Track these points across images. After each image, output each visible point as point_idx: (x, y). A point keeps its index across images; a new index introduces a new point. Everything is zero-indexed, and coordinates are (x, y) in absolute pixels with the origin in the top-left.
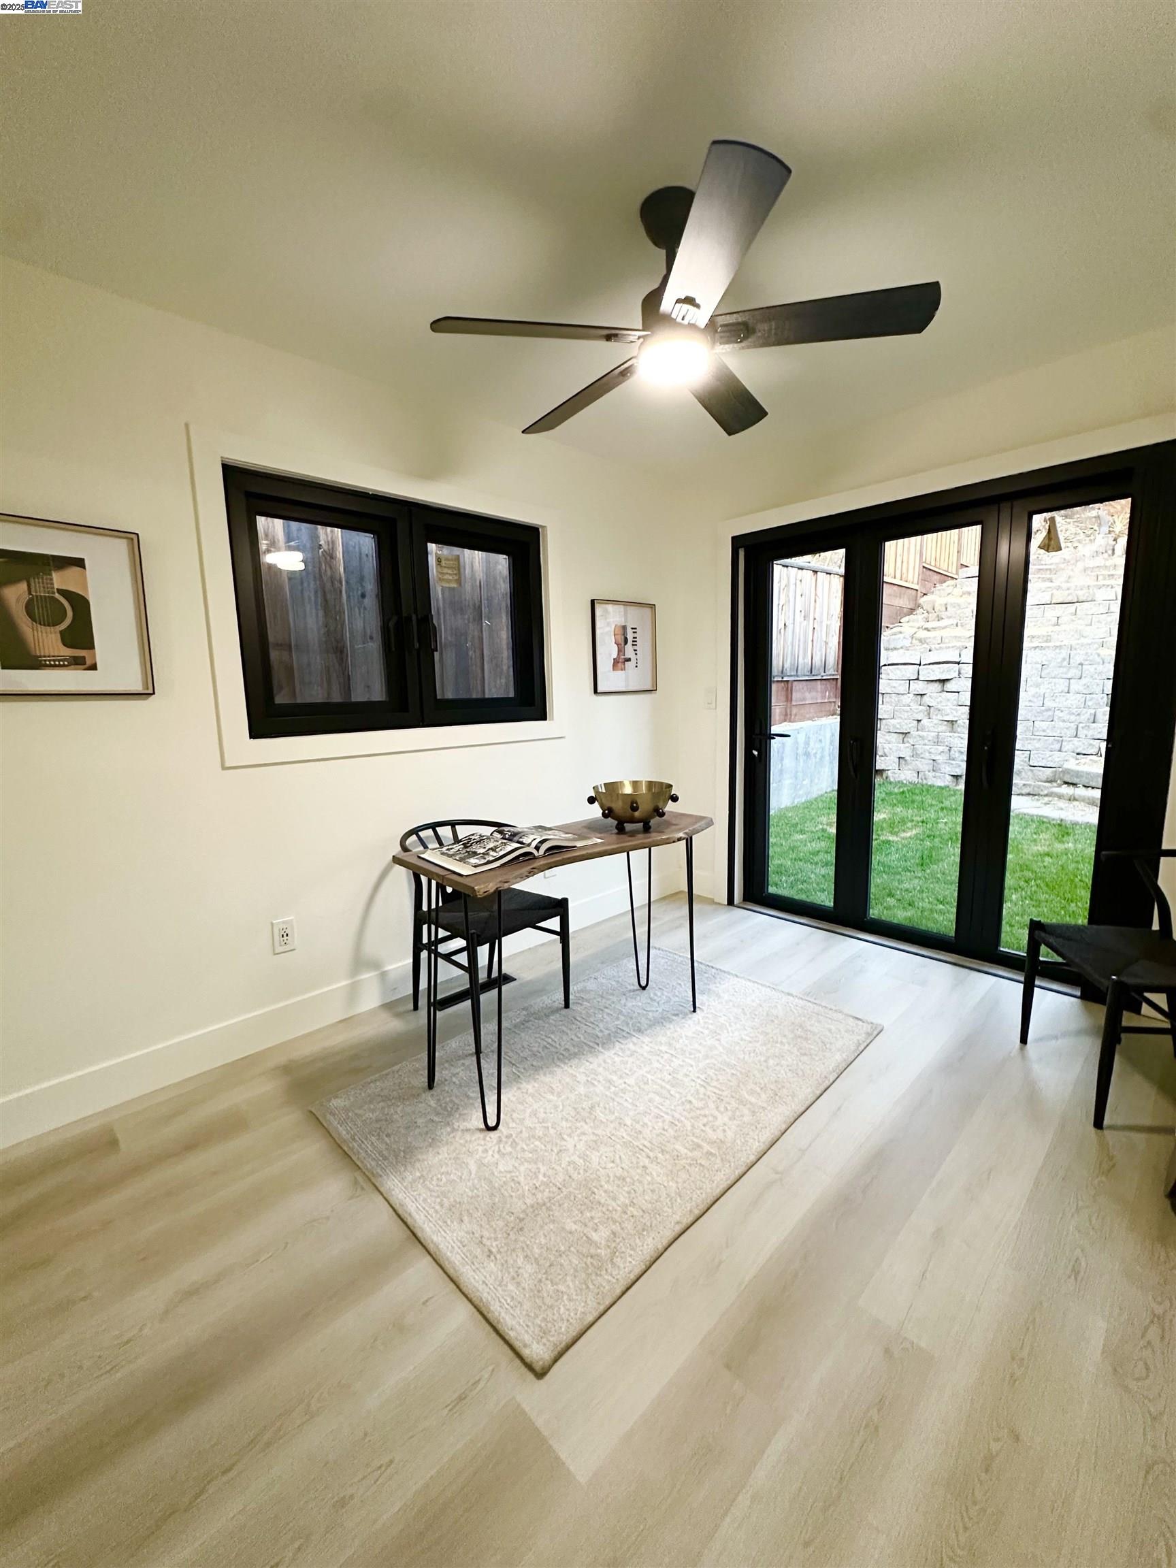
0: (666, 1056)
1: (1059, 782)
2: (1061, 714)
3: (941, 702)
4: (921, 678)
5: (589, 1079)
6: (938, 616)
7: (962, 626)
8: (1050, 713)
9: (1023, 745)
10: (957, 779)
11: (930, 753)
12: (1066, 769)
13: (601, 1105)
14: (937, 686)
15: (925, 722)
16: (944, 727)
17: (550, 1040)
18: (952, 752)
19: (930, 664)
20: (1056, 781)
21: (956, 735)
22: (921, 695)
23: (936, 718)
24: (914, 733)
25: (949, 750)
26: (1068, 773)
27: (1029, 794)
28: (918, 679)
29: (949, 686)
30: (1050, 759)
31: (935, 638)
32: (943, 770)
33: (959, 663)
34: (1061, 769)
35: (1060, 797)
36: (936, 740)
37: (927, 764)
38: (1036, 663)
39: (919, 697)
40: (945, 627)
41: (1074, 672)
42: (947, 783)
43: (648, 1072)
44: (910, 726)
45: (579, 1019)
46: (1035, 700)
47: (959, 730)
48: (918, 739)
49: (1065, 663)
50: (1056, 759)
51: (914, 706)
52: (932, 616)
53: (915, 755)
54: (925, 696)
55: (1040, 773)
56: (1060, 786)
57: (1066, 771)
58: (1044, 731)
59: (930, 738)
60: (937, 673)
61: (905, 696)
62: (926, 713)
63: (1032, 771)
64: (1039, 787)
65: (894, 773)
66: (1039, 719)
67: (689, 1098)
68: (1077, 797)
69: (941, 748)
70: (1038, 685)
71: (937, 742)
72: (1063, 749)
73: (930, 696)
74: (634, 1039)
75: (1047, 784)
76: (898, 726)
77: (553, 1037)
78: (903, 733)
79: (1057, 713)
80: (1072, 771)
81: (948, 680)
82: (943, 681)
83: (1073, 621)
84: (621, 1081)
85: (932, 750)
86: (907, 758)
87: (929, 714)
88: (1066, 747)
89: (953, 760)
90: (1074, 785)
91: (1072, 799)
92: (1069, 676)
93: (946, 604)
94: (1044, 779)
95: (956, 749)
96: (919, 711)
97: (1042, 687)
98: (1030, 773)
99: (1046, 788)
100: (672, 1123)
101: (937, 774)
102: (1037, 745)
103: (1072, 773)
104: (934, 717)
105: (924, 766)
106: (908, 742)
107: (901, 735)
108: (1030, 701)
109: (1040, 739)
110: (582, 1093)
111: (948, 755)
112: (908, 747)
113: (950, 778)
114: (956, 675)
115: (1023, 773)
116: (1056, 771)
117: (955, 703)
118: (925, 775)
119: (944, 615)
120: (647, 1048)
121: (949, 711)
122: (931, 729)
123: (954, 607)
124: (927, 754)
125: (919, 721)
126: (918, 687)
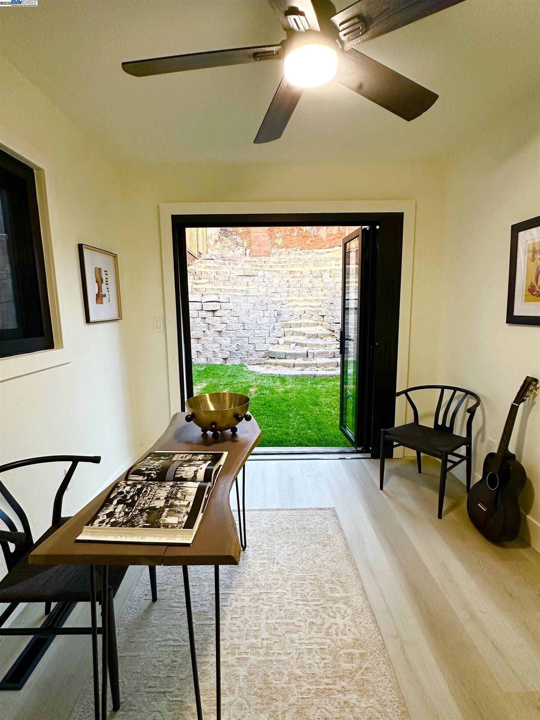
0: (263, 596)
1: (267, 357)
2: (263, 327)
3: (214, 321)
4: (204, 309)
5: (237, 656)
6: (199, 277)
7: (212, 283)
8: (259, 326)
9: (252, 342)
10: (225, 360)
11: (212, 348)
12: (270, 351)
13: (269, 673)
14: (211, 313)
15: (207, 332)
16: (216, 335)
17: (172, 643)
18: (222, 347)
19: (206, 302)
20: (266, 357)
21: (223, 338)
22: (204, 318)
23: (213, 330)
24: (203, 338)
25: (220, 346)
26: (271, 353)
27: (257, 364)
28: (202, 310)
29: (217, 314)
30: (263, 347)
31: (202, 288)
32: (219, 356)
33: (219, 302)
34: (267, 351)
35: (271, 364)
36: (213, 341)
37: (211, 354)
38: (251, 303)
39: (203, 319)
40: (204, 283)
41: (265, 308)
42: (222, 363)
43: (267, 618)
44: (201, 334)
45: (176, 605)
46: (253, 320)
47: (224, 335)
48: (205, 341)
49: (261, 304)
50: (264, 347)
51: (202, 324)
52: (196, 277)
53: (205, 349)
54: (206, 319)
55: (260, 354)
56: (268, 359)
57: (271, 352)
58: (258, 334)
59: (211, 340)
60: (211, 307)
61: (197, 319)
62: (207, 327)
63: (257, 353)
64: (260, 360)
65: (195, 360)
66: (256, 329)
67: (310, 620)
68: (278, 363)
69: (217, 345)
70: (253, 314)
71: (214, 341)
72: (266, 342)
73: (209, 319)
74: (232, 596)
75: (263, 359)
76: (195, 335)
77: (170, 636)
78: (197, 338)
79: (262, 326)
80: (273, 352)
81: (216, 310)
82: (214, 311)
83: (253, 284)
84: (259, 640)
85: (212, 347)
86: (201, 351)
87: (209, 328)
88: (267, 341)
89: (223, 350)
90: (274, 358)
91: (276, 364)
92: (263, 309)
93: (201, 272)
94: (262, 356)
95: (224, 345)
96: (204, 327)
97: (255, 314)
98: (256, 354)
99: (263, 360)
100: (321, 649)
101: (217, 358)
102: (257, 341)
103: (273, 353)
104: (211, 329)
105: (210, 355)
106: (201, 343)
107: (196, 339)
108: (252, 321)
109: (258, 338)
110: (246, 674)
111: (220, 348)
112: (201, 345)
113: (222, 360)
114: (219, 308)
115: (254, 355)
116: (265, 353)
117: (220, 322)
118: (210, 359)
119: (202, 277)
120: (247, 599)
121: (218, 327)
122: (211, 335)
123: (205, 273)
124: (211, 349)
125: (204, 332)
126: (203, 314)
